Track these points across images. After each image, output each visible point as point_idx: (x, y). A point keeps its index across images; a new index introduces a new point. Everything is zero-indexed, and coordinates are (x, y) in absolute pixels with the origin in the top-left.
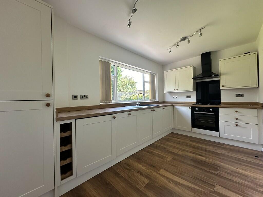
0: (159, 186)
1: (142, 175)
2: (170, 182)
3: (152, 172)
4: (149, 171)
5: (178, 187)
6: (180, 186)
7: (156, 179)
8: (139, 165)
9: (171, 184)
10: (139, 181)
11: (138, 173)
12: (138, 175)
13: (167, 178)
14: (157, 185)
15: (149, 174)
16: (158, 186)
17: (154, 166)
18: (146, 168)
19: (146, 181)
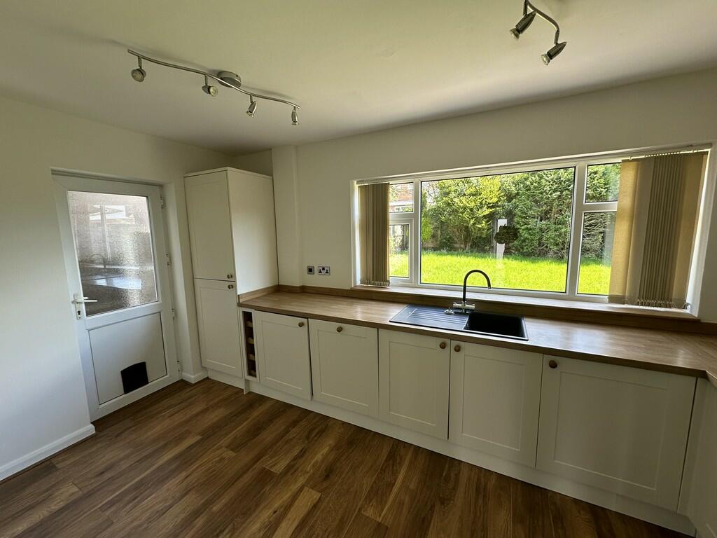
0: (264, 492)
1: (295, 459)
2: (275, 512)
3: (307, 476)
4: (309, 468)
5: (260, 530)
6: (262, 533)
7: (284, 483)
8: (328, 447)
9: (269, 513)
10: (277, 458)
11: (301, 451)
12: (296, 452)
13: (288, 507)
14: (267, 488)
15: (300, 470)
16: (264, 490)
17: (327, 476)
18: (317, 462)
19: (279, 468)
